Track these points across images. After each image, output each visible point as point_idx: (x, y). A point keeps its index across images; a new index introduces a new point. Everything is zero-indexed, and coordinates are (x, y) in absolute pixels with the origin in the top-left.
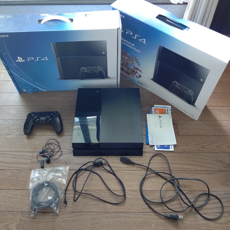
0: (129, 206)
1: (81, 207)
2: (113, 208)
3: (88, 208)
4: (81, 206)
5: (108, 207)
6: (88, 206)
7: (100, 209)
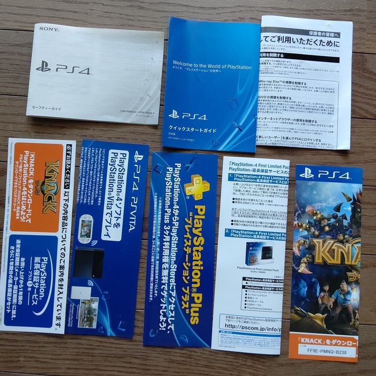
0: (224, 369)
1: (68, 360)
2: (172, 370)
3: (91, 367)
4: (69, 357)
5: (157, 366)
6: (91, 358)
7: (131, 370)
